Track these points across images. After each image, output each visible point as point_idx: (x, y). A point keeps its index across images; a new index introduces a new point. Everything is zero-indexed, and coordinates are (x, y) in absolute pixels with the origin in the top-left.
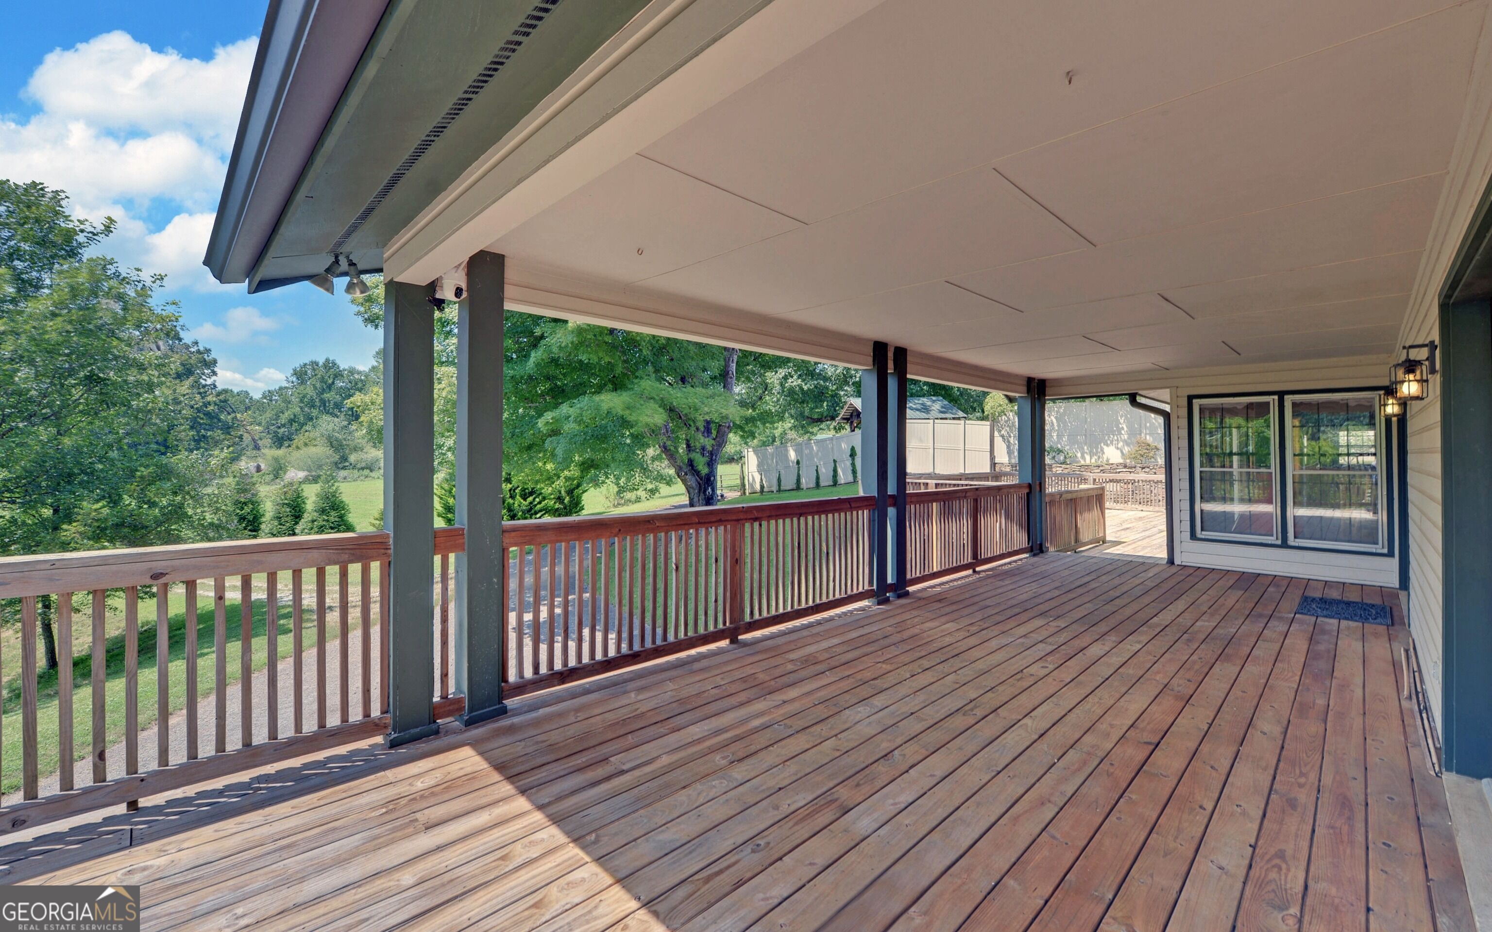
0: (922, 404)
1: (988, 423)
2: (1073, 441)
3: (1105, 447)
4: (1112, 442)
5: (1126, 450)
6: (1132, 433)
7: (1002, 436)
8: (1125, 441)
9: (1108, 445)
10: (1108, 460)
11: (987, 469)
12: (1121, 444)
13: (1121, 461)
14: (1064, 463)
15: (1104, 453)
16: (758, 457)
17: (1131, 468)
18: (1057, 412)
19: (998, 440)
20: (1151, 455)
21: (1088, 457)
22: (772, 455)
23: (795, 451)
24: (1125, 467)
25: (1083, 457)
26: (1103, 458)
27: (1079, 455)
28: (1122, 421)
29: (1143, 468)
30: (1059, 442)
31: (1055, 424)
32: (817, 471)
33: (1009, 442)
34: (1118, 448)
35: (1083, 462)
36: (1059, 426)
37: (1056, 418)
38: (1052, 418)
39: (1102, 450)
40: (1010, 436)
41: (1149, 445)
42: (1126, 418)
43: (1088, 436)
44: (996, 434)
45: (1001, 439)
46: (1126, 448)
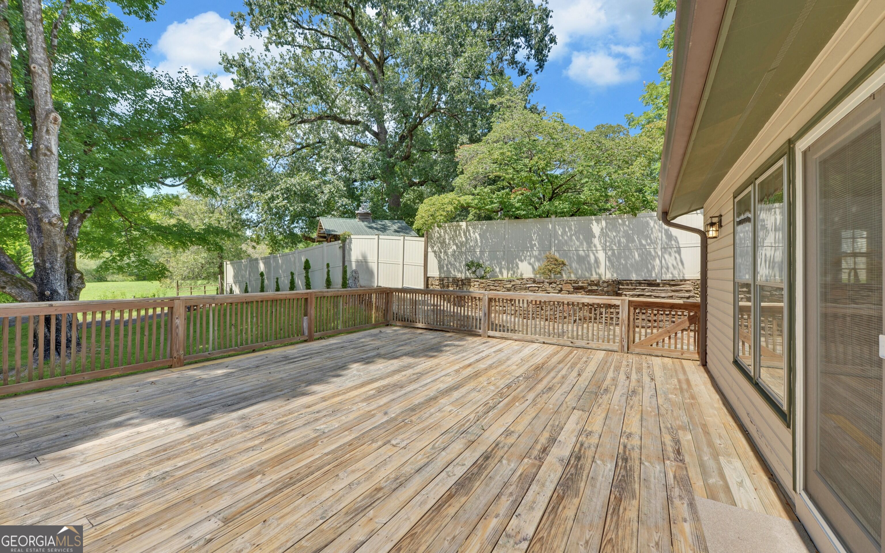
0: (383, 225)
1: (423, 239)
2: (493, 257)
3: (519, 263)
4: (525, 258)
5: (537, 265)
6: (543, 249)
7: (435, 252)
8: (536, 257)
9: (522, 261)
10: (522, 275)
11: (421, 286)
12: (533, 260)
13: (532, 276)
14: (482, 277)
15: (518, 268)
16: (234, 269)
17: (539, 283)
18: (481, 229)
19: (431, 256)
20: (558, 270)
21: (505, 272)
22: (246, 266)
23: (265, 263)
24: (534, 282)
25: (501, 272)
26: (517, 273)
27: (497, 270)
28: (534, 238)
29: (550, 283)
30: (481, 258)
31: (479, 241)
32: (277, 282)
33: (440, 257)
34: (530, 264)
35: (500, 277)
36: (481, 242)
37: (480, 235)
38: (477, 234)
39: (517, 265)
40: (441, 252)
41: (556, 260)
42: (538, 235)
43: (506, 252)
44: (430, 249)
45: (433, 254)
46: (537, 264)
